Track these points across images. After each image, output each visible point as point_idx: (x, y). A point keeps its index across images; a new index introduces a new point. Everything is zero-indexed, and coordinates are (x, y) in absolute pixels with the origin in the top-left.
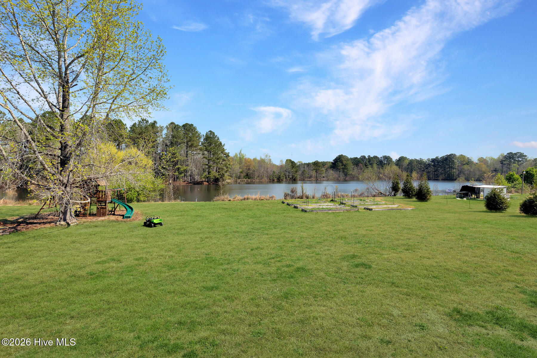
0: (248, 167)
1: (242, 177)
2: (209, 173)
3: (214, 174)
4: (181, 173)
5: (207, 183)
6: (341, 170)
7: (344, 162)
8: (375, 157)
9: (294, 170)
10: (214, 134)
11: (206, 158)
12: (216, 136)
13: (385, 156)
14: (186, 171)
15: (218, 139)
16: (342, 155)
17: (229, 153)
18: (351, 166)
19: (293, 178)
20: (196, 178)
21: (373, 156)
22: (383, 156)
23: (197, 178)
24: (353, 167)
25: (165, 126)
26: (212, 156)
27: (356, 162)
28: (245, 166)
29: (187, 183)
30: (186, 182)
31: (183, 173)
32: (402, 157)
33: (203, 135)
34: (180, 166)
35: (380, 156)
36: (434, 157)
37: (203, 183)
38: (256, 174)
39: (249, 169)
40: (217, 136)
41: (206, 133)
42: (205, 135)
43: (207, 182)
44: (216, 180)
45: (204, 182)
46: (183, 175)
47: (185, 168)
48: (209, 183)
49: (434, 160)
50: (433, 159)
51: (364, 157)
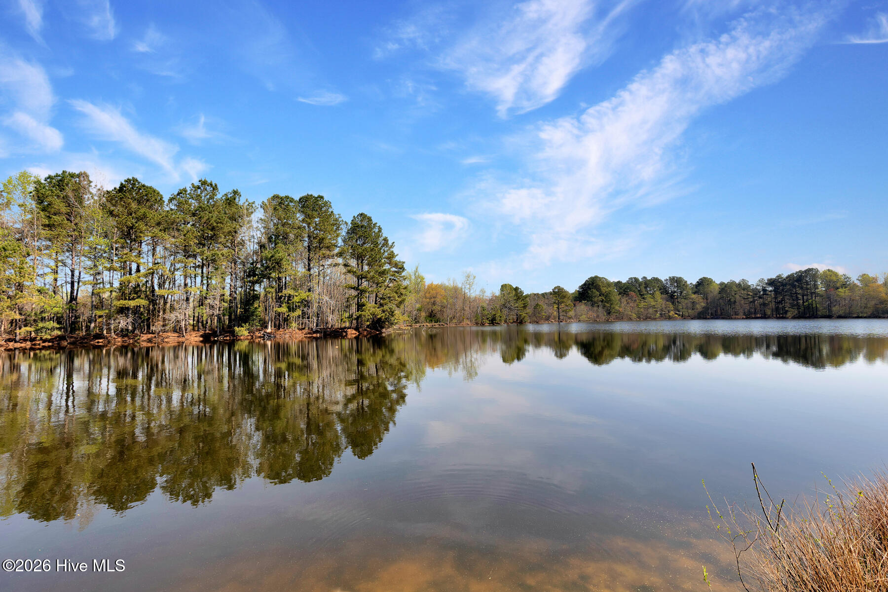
0: (433, 300)
1: (422, 319)
2: (360, 306)
3: (371, 308)
4: (291, 309)
5: (354, 332)
6: (600, 303)
7: (604, 290)
8: (656, 280)
9: (520, 304)
10: (371, 220)
11: (354, 273)
12: (376, 223)
13: (674, 278)
14: (306, 303)
15: (380, 229)
16: (596, 277)
17: (404, 262)
18: (615, 297)
19: (517, 320)
20: (330, 319)
21: (650, 278)
22: (670, 277)
23: (333, 320)
24: (618, 297)
25: (258, 203)
26: (366, 268)
27: (624, 289)
28: (426, 298)
29: (309, 333)
30: (306, 330)
31: (299, 307)
32: (704, 278)
33: (346, 223)
34: (292, 292)
35: (664, 277)
36: (774, 277)
37: (346, 332)
38: (449, 313)
39: (434, 304)
40: (378, 225)
41: (352, 219)
42: (349, 222)
43: (356, 329)
44: (378, 324)
45: (349, 330)
46: (298, 312)
47: (303, 295)
48: (359, 332)
49: (774, 281)
50: (771, 279)
51: (636, 280)
